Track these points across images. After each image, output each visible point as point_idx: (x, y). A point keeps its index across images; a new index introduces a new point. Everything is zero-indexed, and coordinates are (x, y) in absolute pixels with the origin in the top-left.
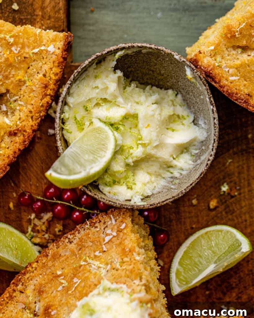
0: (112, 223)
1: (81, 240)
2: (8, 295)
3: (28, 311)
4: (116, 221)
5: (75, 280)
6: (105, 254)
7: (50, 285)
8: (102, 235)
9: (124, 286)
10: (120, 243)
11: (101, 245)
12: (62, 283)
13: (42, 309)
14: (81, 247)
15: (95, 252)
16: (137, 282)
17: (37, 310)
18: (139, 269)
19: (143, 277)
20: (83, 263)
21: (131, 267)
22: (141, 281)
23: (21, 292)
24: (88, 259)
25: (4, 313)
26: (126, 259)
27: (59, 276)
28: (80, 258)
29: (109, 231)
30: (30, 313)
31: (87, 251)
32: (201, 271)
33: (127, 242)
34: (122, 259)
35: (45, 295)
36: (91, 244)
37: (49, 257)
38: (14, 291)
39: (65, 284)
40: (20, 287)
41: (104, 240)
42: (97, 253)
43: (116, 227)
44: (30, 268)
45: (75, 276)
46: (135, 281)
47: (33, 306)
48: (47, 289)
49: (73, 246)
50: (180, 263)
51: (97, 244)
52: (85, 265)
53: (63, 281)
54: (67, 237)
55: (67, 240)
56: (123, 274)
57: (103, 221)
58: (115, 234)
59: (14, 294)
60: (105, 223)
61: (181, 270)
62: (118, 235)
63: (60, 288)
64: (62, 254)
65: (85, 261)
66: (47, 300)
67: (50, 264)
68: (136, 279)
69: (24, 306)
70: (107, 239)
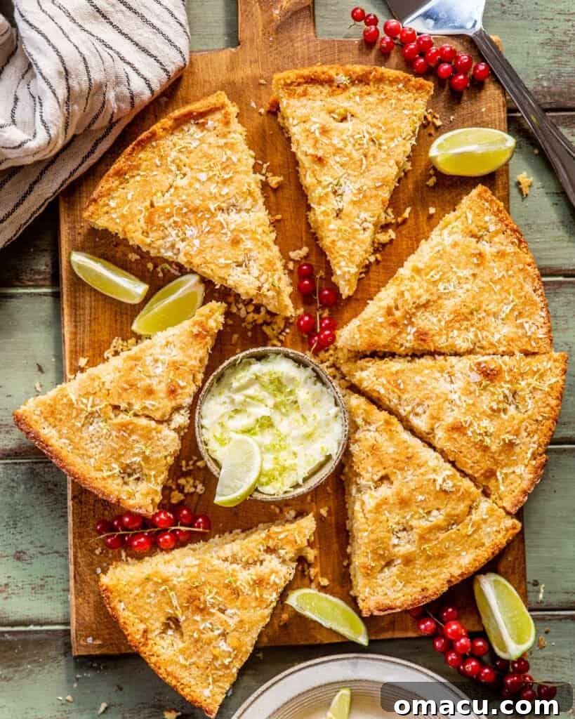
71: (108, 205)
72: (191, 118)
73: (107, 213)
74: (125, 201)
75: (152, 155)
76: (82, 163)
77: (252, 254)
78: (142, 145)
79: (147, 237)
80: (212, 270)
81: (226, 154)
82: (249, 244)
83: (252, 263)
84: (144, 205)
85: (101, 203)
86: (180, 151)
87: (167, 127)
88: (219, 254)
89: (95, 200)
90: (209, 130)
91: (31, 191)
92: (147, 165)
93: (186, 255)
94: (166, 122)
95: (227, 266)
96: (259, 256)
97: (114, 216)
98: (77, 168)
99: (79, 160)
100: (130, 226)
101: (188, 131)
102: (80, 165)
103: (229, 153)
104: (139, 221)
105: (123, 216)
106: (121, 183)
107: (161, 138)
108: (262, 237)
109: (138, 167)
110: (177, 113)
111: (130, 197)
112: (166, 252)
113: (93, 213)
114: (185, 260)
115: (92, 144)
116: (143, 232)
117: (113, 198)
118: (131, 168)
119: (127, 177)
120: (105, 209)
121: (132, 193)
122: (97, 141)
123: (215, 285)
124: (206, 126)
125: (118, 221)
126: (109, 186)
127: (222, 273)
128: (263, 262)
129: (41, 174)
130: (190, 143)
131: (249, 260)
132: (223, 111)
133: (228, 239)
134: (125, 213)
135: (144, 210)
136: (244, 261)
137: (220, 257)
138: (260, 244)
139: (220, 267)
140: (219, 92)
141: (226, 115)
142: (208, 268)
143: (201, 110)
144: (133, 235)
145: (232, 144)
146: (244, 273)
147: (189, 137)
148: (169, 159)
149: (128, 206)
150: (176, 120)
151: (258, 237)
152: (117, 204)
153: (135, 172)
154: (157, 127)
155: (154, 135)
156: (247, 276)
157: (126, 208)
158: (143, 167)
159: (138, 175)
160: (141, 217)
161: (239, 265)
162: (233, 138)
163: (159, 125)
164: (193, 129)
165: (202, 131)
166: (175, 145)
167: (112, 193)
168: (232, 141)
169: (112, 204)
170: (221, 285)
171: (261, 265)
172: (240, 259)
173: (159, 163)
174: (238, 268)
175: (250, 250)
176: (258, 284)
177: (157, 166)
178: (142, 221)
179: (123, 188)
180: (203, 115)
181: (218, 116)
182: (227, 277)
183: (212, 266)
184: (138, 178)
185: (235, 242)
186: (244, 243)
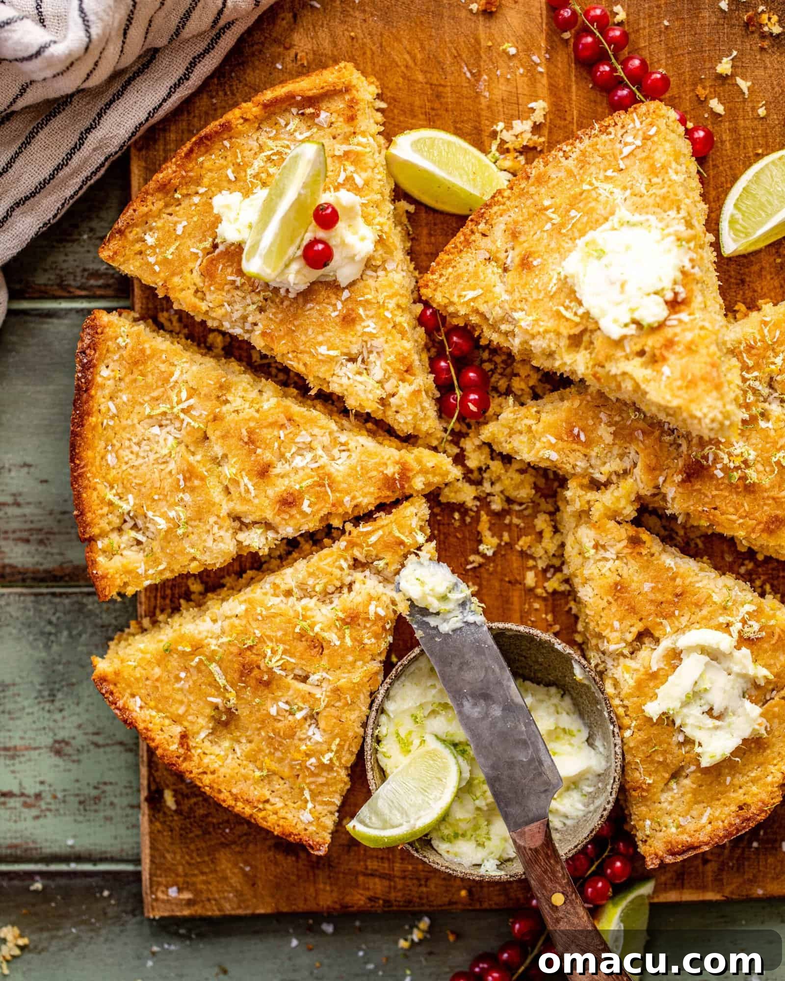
0: (635, 127)
1: (583, 153)
2: (462, 238)
3: (493, 263)
4: (641, 123)
5: (573, 213)
6: (623, 174)
7: (531, 223)
8: (618, 146)
9: (652, 218)
10: (647, 158)
11: (616, 159)
12: (552, 219)
13: (517, 260)
14: (583, 162)
15: (605, 171)
16: (673, 213)
17: (509, 261)
18: (676, 195)
19: (683, 206)
20: (586, 187)
21: (664, 190)
22: (678, 212)
23: (484, 235)
24: (594, 181)
25: (454, 267)
26: (655, 180)
27: (546, 209)
28: (582, 181)
29: (629, 139)
30: (498, 267)
31: (593, 169)
32: (770, 216)
33: (657, 155)
34: (650, 180)
35: (522, 238)
36: (599, 159)
37: (531, 180)
38: (473, 232)
39: (557, 219)
40: (482, 226)
41: (621, 153)
42: (609, 173)
43: (641, 133)
44: (500, 198)
45: (572, 206)
46: (670, 213)
47: (502, 255)
48: (526, 228)
49: (570, 163)
50: (736, 206)
51: (610, 159)
52: (589, 191)
53: (553, 216)
54: (561, 149)
55: (561, 154)
56: (651, 201)
57: (620, 124)
58: (639, 142)
59: (473, 238)
60: (623, 127)
61: (739, 216)
62: (644, 144)
63: (548, 226)
64: (553, 176)
65: (591, 184)
66: (526, 245)
67: (533, 190)
68: (670, 209)
69: (487, 256)
70: (627, 150)
71: (144, 241)
72: (291, 105)
73: (141, 253)
74: (169, 236)
75: (222, 161)
76: (169, 95)
77: (375, 343)
78: (206, 143)
79: (203, 299)
80: (305, 365)
81: (345, 170)
82: (371, 326)
83: (373, 357)
84: (202, 246)
85: (131, 237)
86: (269, 159)
87: (249, 116)
88: (320, 338)
89: (121, 232)
90: (320, 127)
91: (82, 144)
92: (212, 179)
93: (264, 334)
94: (251, 108)
95: (331, 360)
96: (386, 346)
97: (152, 260)
98: (160, 105)
99: (163, 92)
100: (176, 280)
101: (287, 125)
102: (165, 100)
103: (351, 168)
104: (191, 271)
105: (165, 262)
106: (167, 206)
107: (241, 134)
108: (394, 315)
109: (198, 182)
110: (269, 95)
111: (179, 230)
112: (233, 327)
113: (115, 253)
114: (263, 344)
115: (186, 64)
116: (197, 291)
117: (151, 229)
118: (187, 181)
119: (177, 196)
120: (138, 247)
121: (185, 223)
122: (194, 58)
123: (310, 389)
124: (317, 120)
125: (157, 268)
126: (145, 209)
127: (322, 371)
128: (392, 358)
129: (100, 115)
130: (288, 147)
131: (370, 352)
132: (347, 97)
133: (336, 313)
134: (170, 257)
135: (201, 254)
136: (361, 353)
137: (321, 344)
138: (390, 326)
139: (319, 361)
140: (342, 64)
141: (352, 104)
142: (299, 360)
143: (310, 94)
144: (180, 296)
145: (358, 154)
146: (360, 374)
147: (286, 136)
148: (250, 171)
149: (177, 244)
150: (265, 106)
151: (389, 316)
152: (158, 239)
153: (192, 189)
154: (233, 116)
155: (227, 127)
156: (364, 378)
157: (172, 250)
158: (206, 181)
159: (197, 193)
160: (196, 265)
161: (353, 360)
162: (359, 144)
163: (237, 112)
164: (294, 123)
165: (309, 128)
166: (261, 148)
167: (150, 221)
168: (359, 148)
169: (150, 240)
170: (320, 390)
171: (388, 363)
172: (354, 350)
173: (232, 177)
174: (350, 365)
175: (372, 336)
176: (380, 393)
177: (230, 181)
178: (196, 274)
179: (171, 214)
180: (313, 101)
181: (339, 104)
182: (329, 379)
183: (307, 358)
184: (196, 199)
185: (348, 320)
186: (363, 324)
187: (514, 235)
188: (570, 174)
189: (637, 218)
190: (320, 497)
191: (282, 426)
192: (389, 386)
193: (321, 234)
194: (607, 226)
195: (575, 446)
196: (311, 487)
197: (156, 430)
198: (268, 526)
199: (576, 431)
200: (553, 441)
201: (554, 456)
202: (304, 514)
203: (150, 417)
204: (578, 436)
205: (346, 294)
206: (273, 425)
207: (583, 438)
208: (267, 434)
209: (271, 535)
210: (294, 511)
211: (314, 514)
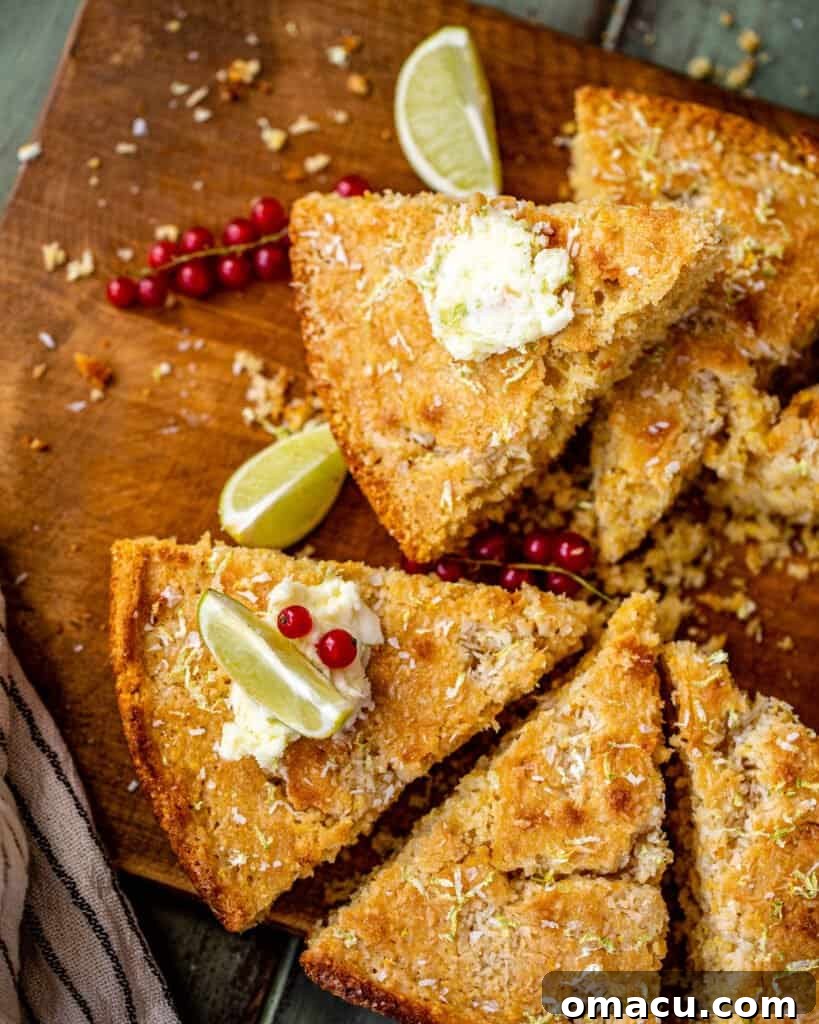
0: (317, 240)
1: (324, 310)
2: (373, 488)
3: (417, 460)
4: (313, 229)
5: (393, 342)
6: (369, 268)
7: (385, 399)
8: (331, 267)
9: (437, 241)
10: (360, 233)
11: (347, 272)
12: (391, 371)
13: (425, 427)
14: (335, 314)
15: (355, 290)
16: (439, 219)
17: (422, 440)
18: (418, 209)
19: (435, 206)
20: (368, 317)
21: (408, 220)
22: (441, 213)
23: (378, 461)
24: (364, 305)
25: (404, 508)
26: (391, 230)
27: (375, 374)
28: (358, 321)
29: (328, 249)
30: (424, 455)
31: (348, 305)
32: (471, 137)
33: (361, 221)
34: (389, 237)
35: (400, 414)
36: (339, 293)
37: (334, 383)
38: (370, 474)
39: (393, 364)
40: (367, 460)
41: (341, 264)
42: (360, 285)
43: (326, 234)
44: (341, 429)
45: (384, 341)
46: (437, 224)
47: (411, 447)
48: (389, 406)
49: (330, 329)
50: (444, 174)
51: (344, 279)
52: (373, 315)
53: (387, 368)
54: (309, 338)
55: (315, 338)
56: (415, 240)
57: (307, 257)
58: (337, 239)
59: (377, 475)
60: (310, 253)
62: (342, 233)
63: (398, 378)
64: (338, 356)
65: (365, 311)
66: (411, 412)
67: (346, 385)
68: (433, 220)
69: (405, 463)
70: (341, 256)
71: (237, 869)
72: (141, 629)
73: (250, 879)
74: (243, 834)
75: (176, 737)
77: (464, 628)
78: (147, 748)
79: (336, 820)
80: (461, 722)
81: (244, 590)
82: (443, 626)
83: (481, 638)
84: (272, 797)
85: (227, 881)
86: (195, 678)
87: (135, 681)
88: (436, 692)
89: (217, 891)
90: (179, 604)
92: (194, 756)
93: (406, 759)
94: (127, 677)
95: (466, 688)
96: (474, 616)
97: (264, 867)
100: (300, 844)
101: (162, 644)
103: (244, 582)
104: (298, 822)
105: (272, 851)
106: (205, 825)
107: (152, 701)
108: (440, 594)
109: (191, 775)
110: (118, 651)
111: (241, 820)
112: (383, 797)
113: (241, 908)
114: (418, 765)
116: (324, 824)
117: (227, 856)
118: (185, 788)
119: (198, 807)
120: (241, 878)
121: (234, 810)
123: (491, 729)
124: (170, 605)
125: (277, 864)
126: (201, 851)
127: (476, 704)
128: (491, 613)
130: (189, 650)
131: (473, 639)
132: (156, 559)
133: (412, 662)
134: (270, 840)
135: (280, 802)
136: (470, 651)
137: (443, 694)
138: (451, 604)
139: (462, 703)
140: (114, 551)
141: (165, 555)
142: (452, 727)
143: (136, 599)
144: (322, 844)
145: (229, 569)
146: (494, 662)
147: (174, 649)
148: (202, 706)
149: (256, 828)
150: (130, 658)
151: (438, 600)
152: (243, 850)
153: (196, 785)
154: (126, 701)
155: (137, 714)
156: (502, 657)
157: (261, 838)
158: (193, 765)
159: (203, 783)
160: (292, 814)
161: (474, 664)
162: (218, 563)
163: (125, 696)
164: (163, 633)
165: (175, 618)
166: (179, 684)
167: (216, 851)
168: (224, 564)
169: (239, 860)
170: (498, 718)
171: (495, 621)
172: (464, 656)
173: (199, 732)
174: (480, 668)
175: (455, 628)
176: (528, 643)
177: (204, 736)
178: (301, 817)
179: (217, 825)
180: (144, 602)
181: (160, 572)
182: (487, 700)
183: (455, 717)
184: (211, 786)
185: (426, 651)
186: (437, 634)
187: (393, 423)
188: (342, 335)
189: (430, 261)
190: (630, 758)
191: (528, 774)
192: (524, 630)
193: (314, 637)
194: (427, 296)
195: (671, 437)
196: (613, 765)
197: (475, 936)
198: (640, 838)
199: (653, 430)
200: (655, 460)
201: (673, 466)
202: (643, 786)
203: (456, 938)
204: (661, 430)
205: (393, 642)
206: (521, 786)
207: (664, 425)
208: (530, 796)
209: (653, 838)
210: (636, 797)
211: (647, 774)
